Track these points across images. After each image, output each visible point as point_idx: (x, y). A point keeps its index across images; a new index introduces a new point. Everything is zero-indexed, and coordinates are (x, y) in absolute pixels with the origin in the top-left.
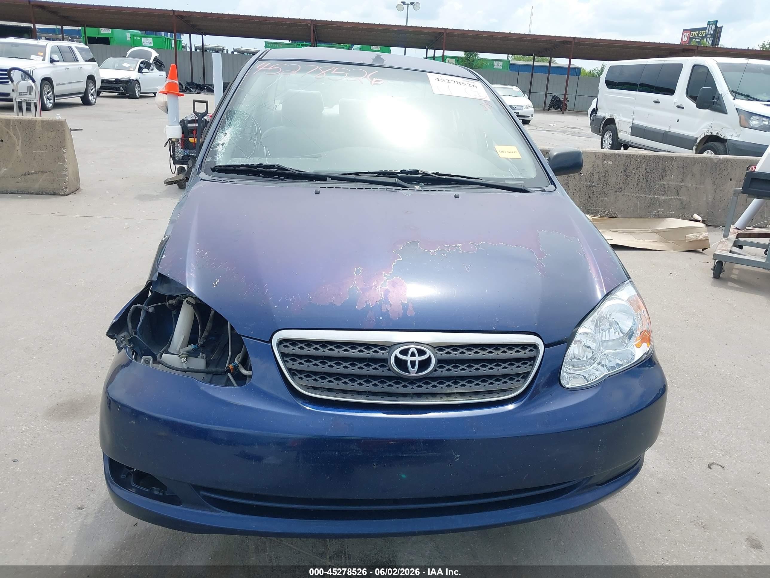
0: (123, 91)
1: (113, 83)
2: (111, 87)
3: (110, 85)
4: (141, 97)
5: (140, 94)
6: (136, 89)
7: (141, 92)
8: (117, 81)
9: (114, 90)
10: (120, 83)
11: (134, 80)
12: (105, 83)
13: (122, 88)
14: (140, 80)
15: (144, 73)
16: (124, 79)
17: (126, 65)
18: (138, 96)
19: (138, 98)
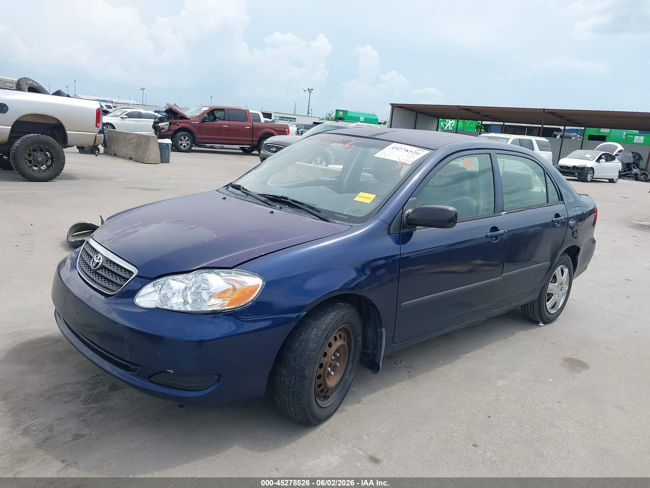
0: (577, 175)
1: (570, 169)
2: (568, 172)
3: (568, 170)
4: (592, 181)
5: (592, 179)
6: (588, 175)
7: (594, 177)
8: (574, 167)
9: (570, 174)
10: (576, 169)
11: (589, 167)
12: (565, 168)
13: (576, 173)
14: (595, 168)
15: (600, 163)
16: (581, 166)
17: (588, 156)
18: (589, 180)
19: (588, 182)
